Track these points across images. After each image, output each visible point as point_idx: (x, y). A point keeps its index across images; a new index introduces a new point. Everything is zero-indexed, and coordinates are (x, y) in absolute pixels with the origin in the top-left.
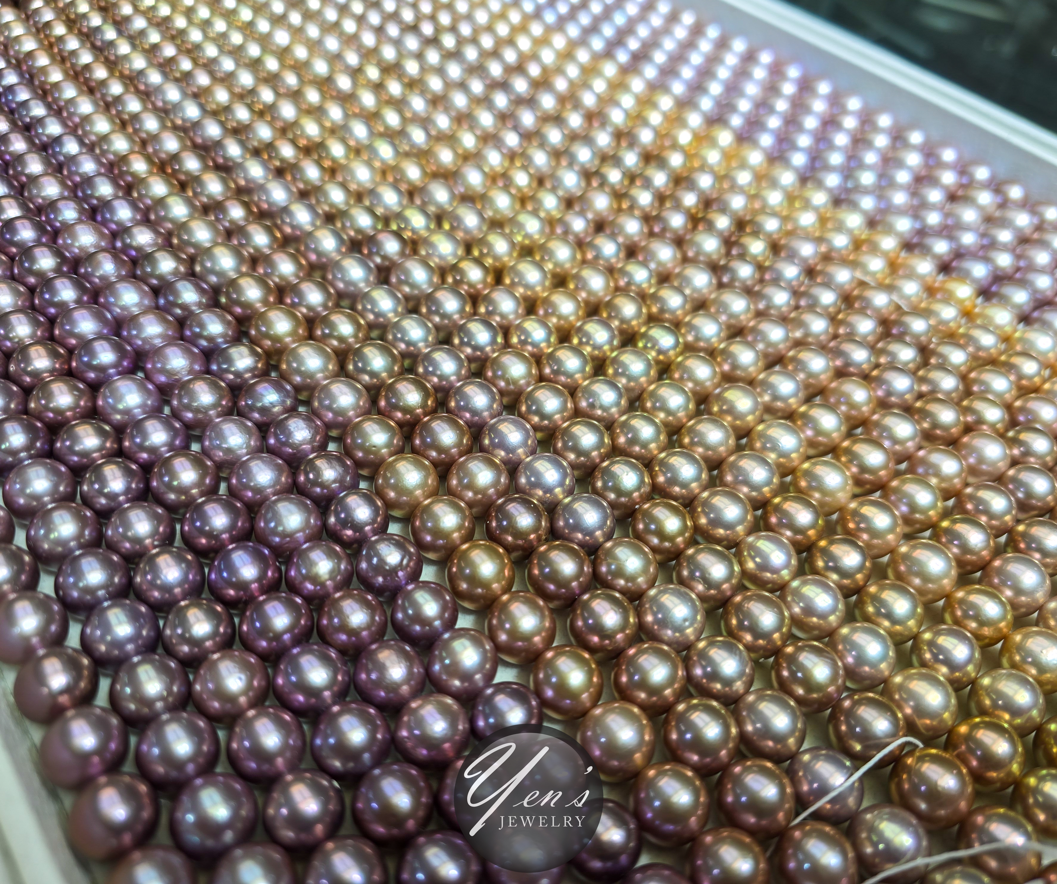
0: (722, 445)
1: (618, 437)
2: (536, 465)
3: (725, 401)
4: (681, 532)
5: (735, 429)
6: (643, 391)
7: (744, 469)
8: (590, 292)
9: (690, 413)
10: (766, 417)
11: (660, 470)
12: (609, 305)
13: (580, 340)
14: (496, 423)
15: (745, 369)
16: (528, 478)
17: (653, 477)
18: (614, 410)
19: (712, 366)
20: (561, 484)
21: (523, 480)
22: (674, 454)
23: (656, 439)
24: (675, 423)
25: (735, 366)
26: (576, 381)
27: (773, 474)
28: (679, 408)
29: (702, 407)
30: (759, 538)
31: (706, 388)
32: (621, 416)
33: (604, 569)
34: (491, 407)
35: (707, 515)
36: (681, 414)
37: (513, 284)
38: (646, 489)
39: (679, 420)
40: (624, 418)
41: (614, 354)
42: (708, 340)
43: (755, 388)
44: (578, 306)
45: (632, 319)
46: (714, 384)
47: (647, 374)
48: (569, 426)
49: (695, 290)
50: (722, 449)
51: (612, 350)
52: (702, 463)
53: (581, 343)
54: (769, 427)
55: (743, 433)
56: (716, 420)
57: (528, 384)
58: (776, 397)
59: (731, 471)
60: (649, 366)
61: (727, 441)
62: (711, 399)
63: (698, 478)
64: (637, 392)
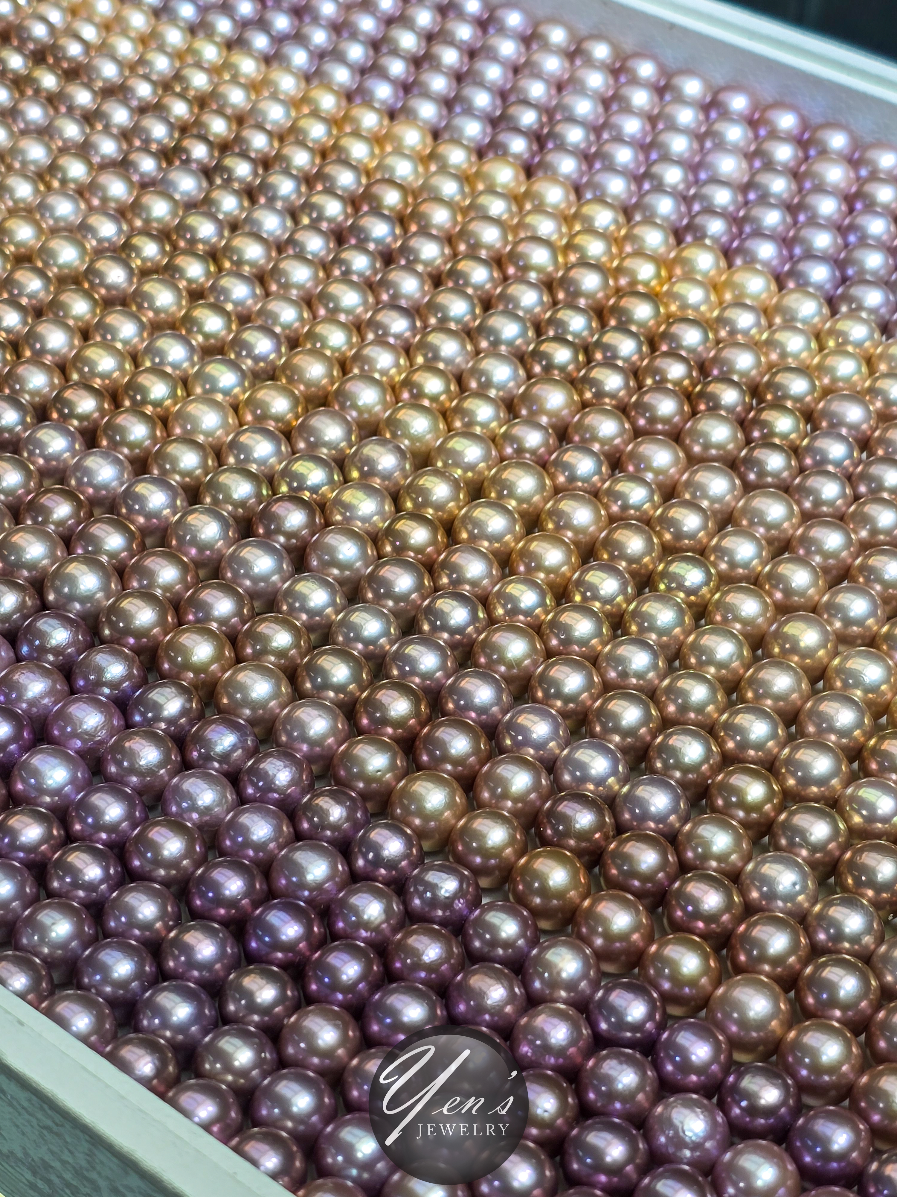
0: (793, 691)
1: (666, 706)
2: (576, 756)
3: (786, 638)
4: (769, 799)
5: (806, 670)
6: (681, 645)
7: (826, 714)
8: (576, 531)
9: (746, 661)
10: (841, 648)
11: (726, 734)
12: (609, 543)
13: (583, 595)
14: (512, 718)
15: (802, 594)
16: (572, 774)
17: (721, 744)
18: (651, 675)
19: (761, 597)
20: (614, 772)
21: (567, 777)
22: (738, 712)
23: (712, 700)
24: (730, 676)
25: (788, 592)
26: (593, 648)
27: (862, 715)
28: (732, 657)
29: (760, 652)
30: (860, 787)
31: (759, 626)
32: (662, 680)
33: (690, 854)
34: (499, 699)
35: (794, 774)
36: (735, 664)
37: (473, 538)
38: (715, 759)
39: (734, 672)
40: (666, 682)
41: (632, 606)
42: (746, 565)
43: (820, 615)
44: (569, 553)
45: (644, 555)
46: (768, 619)
47: (680, 622)
48: (603, 704)
49: (713, 500)
50: (795, 696)
51: (629, 602)
52: (776, 717)
53: (585, 599)
54: (847, 658)
55: (817, 673)
56: (781, 664)
57: (536, 664)
58: (848, 622)
59: (810, 718)
60: (681, 612)
61: (799, 685)
62: (768, 639)
63: (774, 736)
64: (673, 648)
